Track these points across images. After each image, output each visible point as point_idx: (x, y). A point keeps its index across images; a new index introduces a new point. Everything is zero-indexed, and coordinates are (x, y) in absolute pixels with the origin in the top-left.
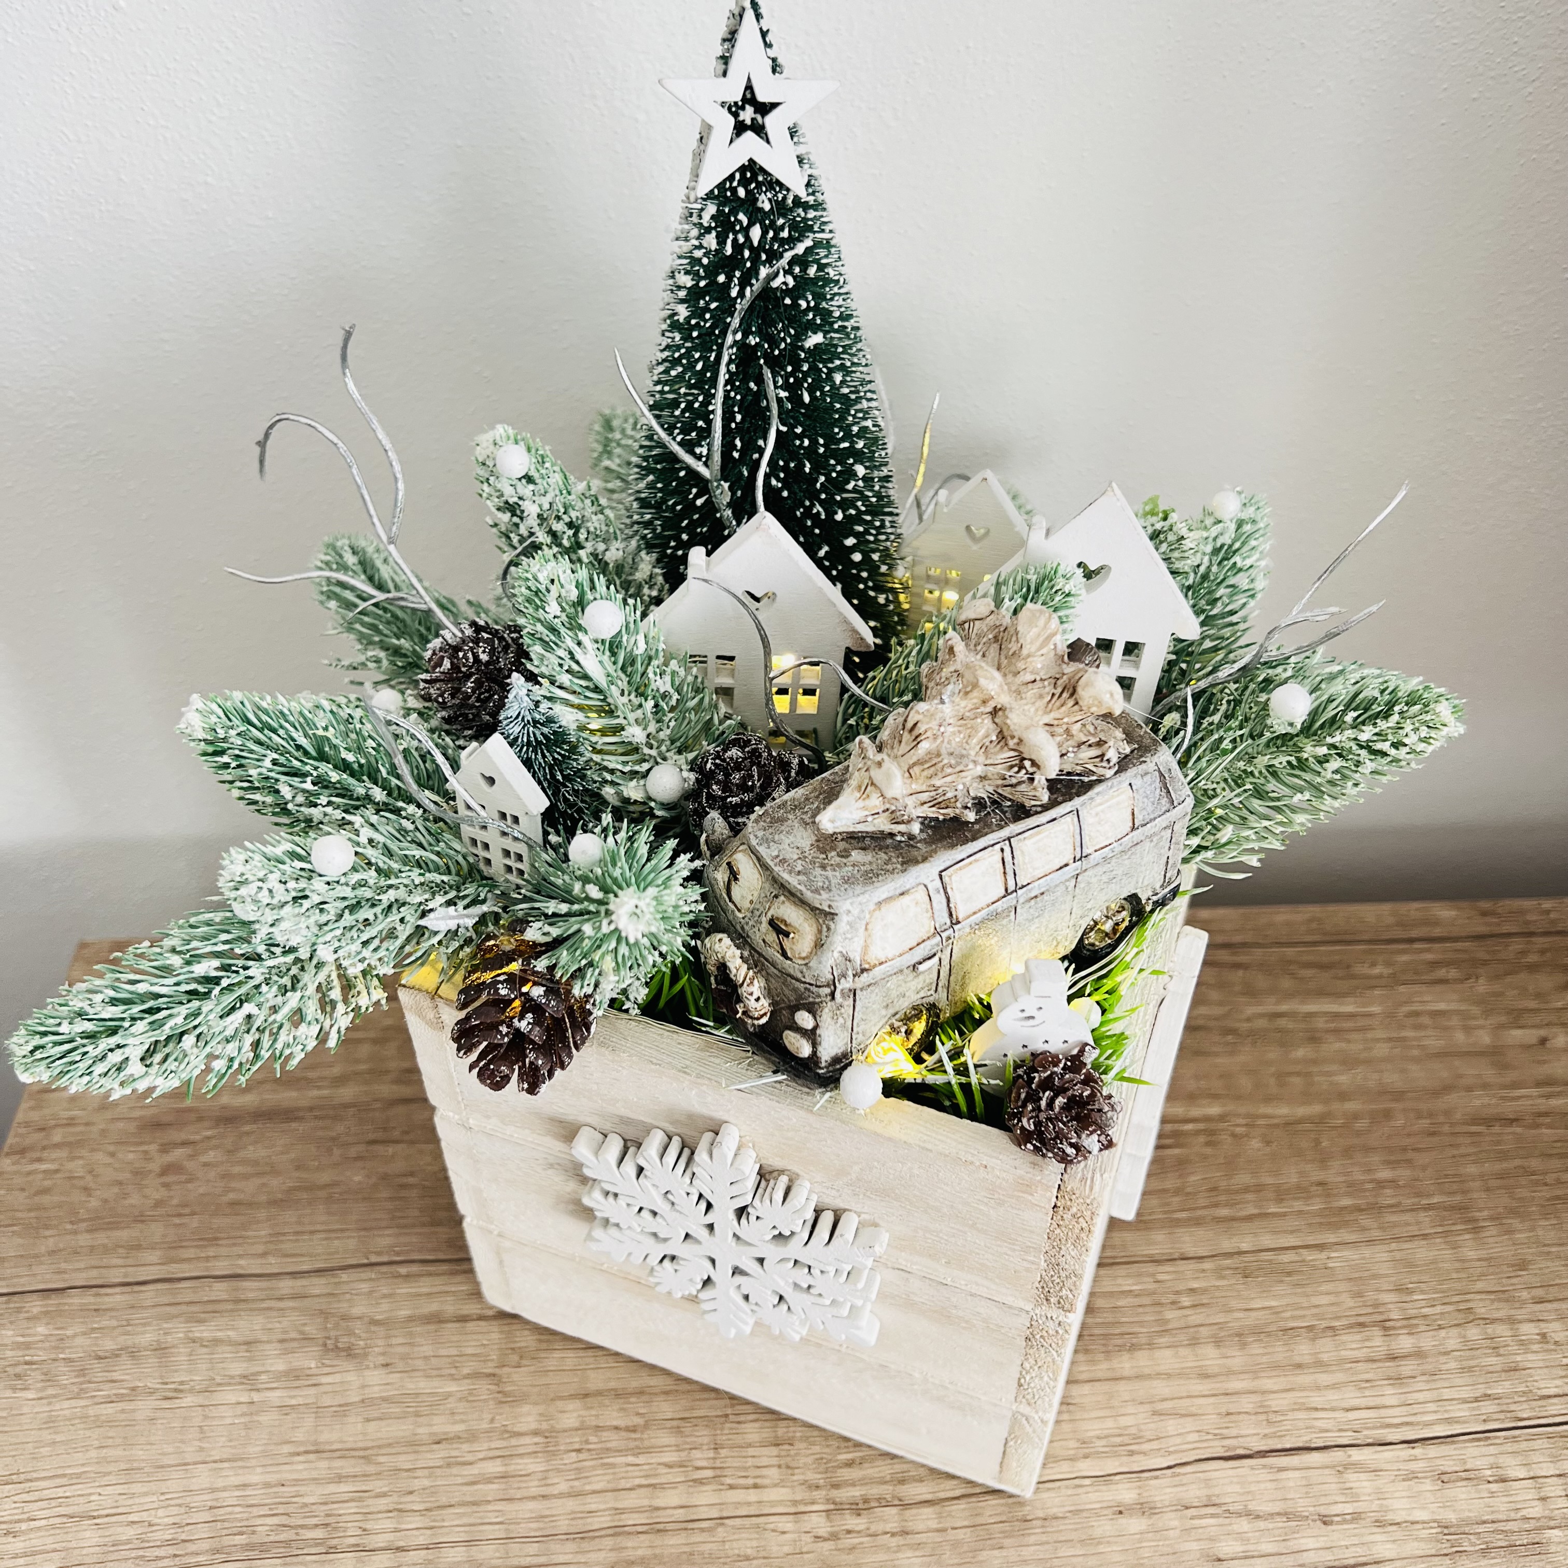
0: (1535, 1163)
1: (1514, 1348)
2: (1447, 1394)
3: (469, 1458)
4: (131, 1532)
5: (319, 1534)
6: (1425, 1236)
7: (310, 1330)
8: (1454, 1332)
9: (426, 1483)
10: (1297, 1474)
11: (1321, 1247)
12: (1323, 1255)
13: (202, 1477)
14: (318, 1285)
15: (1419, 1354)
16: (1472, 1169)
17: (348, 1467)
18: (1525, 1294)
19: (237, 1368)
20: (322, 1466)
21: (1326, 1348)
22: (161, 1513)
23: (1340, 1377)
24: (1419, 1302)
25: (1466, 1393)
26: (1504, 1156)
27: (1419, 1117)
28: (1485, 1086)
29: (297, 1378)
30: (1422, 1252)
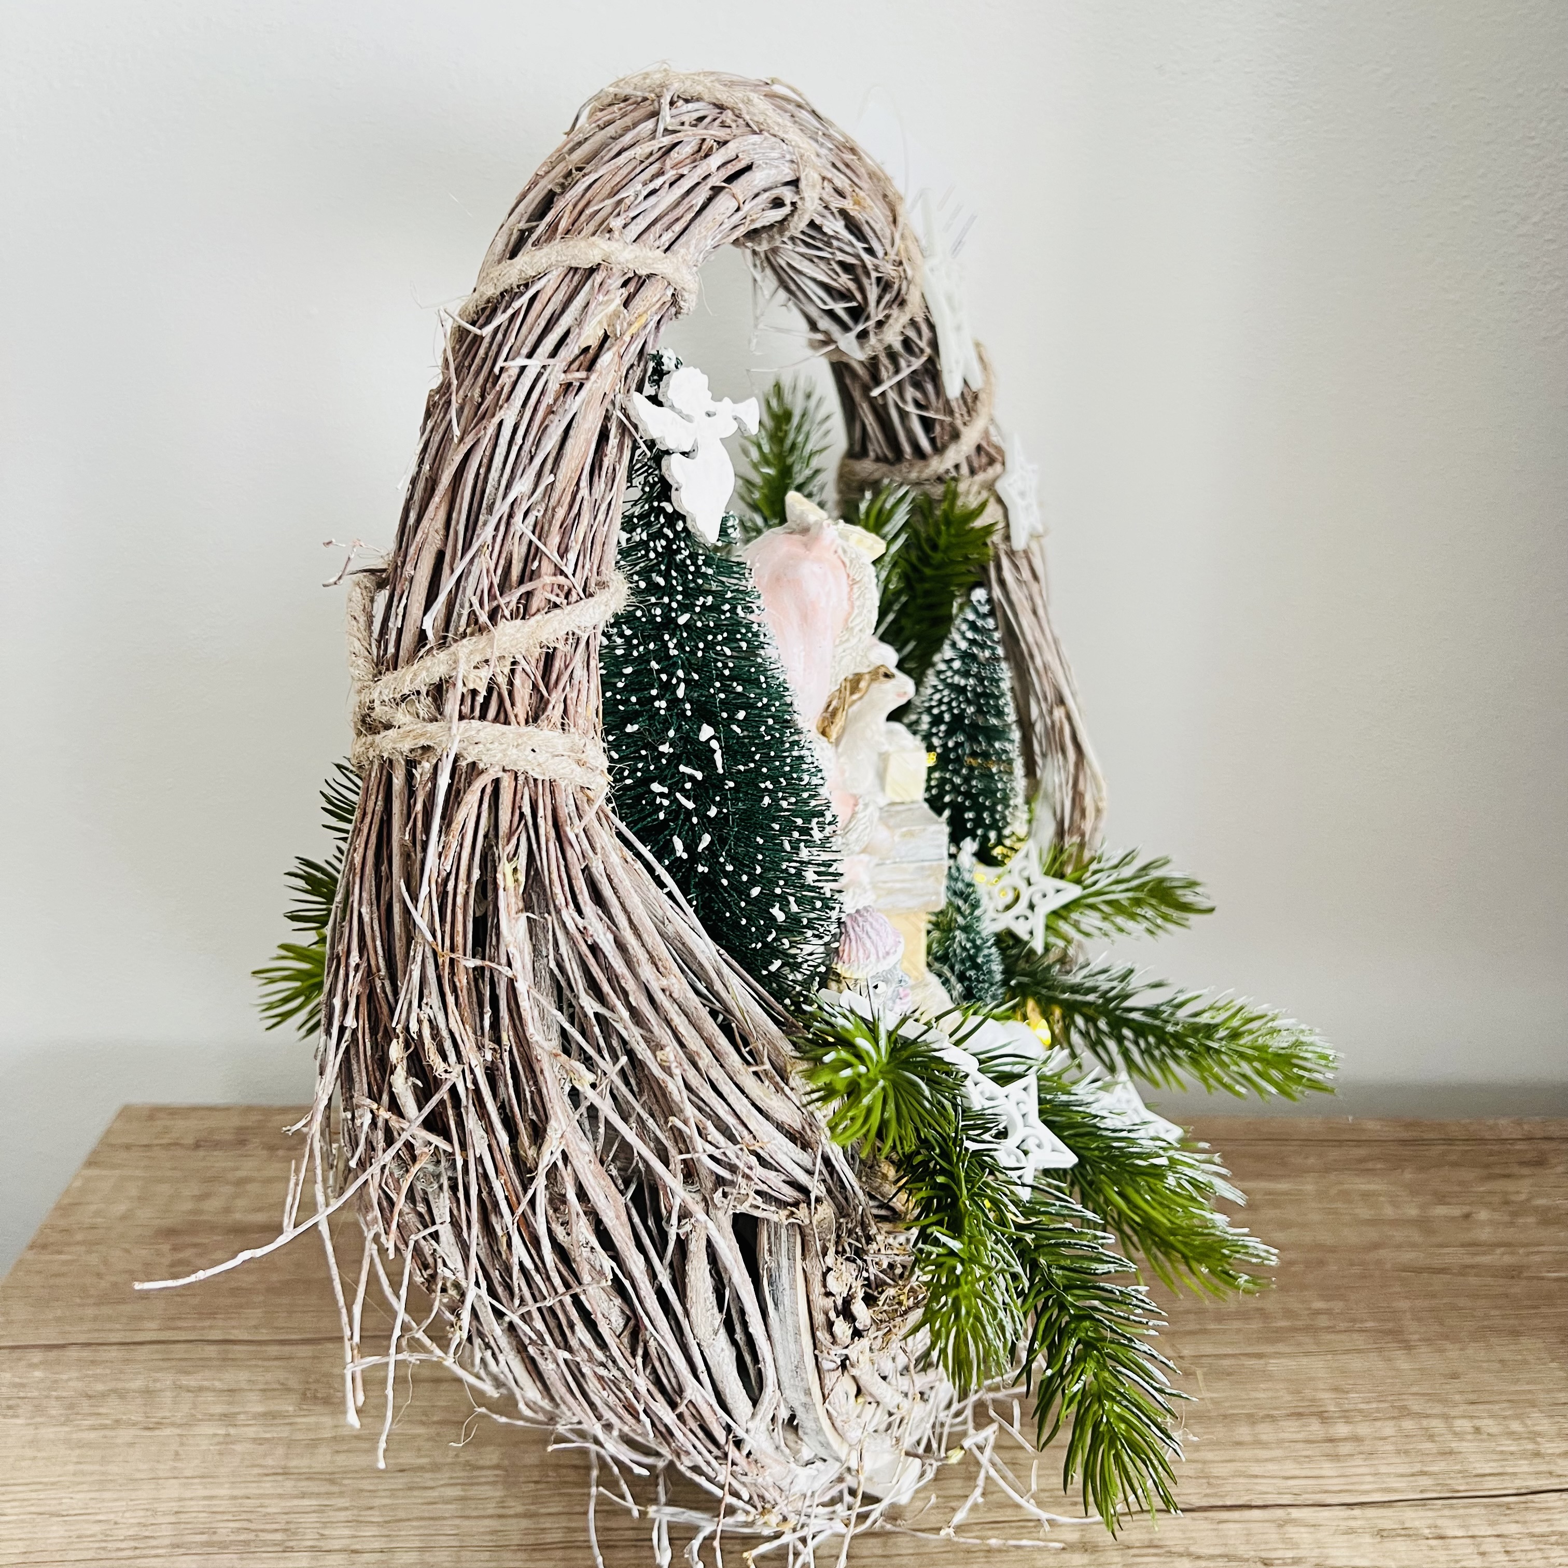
0: (1462, 1302)
1: (1450, 1437)
2: (1383, 1469)
3: (430, 1484)
4: (96, 1528)
5: (278, 1536)
6: (1359, 1351)
7: (293, 1382)
8: (1391, 1423)
9: (387, 1501)
10: (1237, 1526)
11: (1260, 1356)
12: (1262, 1361)
13: (172, 1489)
14: (305, 1351)
15: (1357, 1439)
16: (1404, 1304)
17: (313, 1487)
18: (1457, 1397)
19: (218, 1409)
20: (289, 1486)
21: (1266, 1432)
22: (127, 1515)
23: (1278, 1453)
24: (1355, 1399)
25: (1402, 1469)
26: (1433, 1296)
27: (1352, 1265)
28: (1414, 1246)
29: (274, 1417)
30: (1356, 1363)
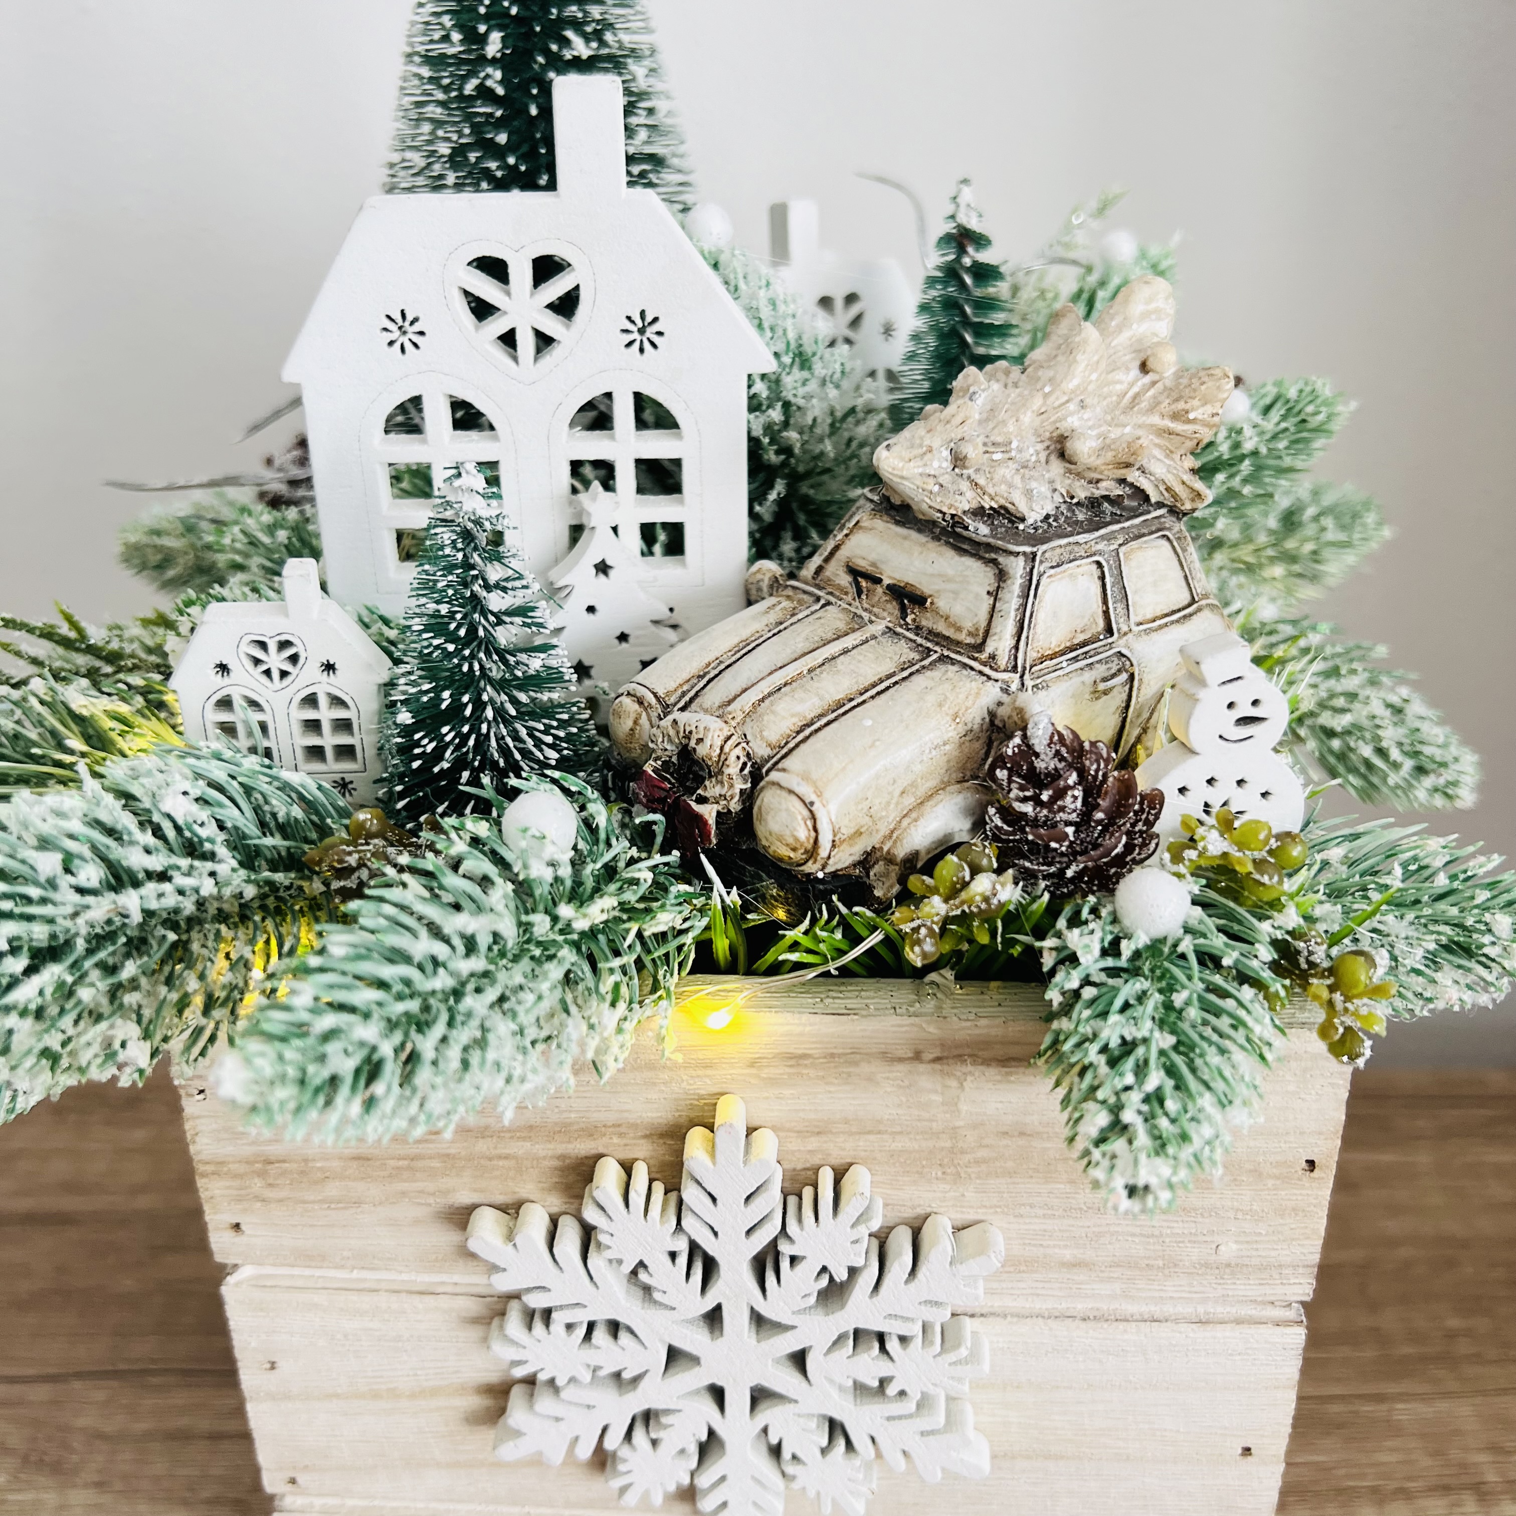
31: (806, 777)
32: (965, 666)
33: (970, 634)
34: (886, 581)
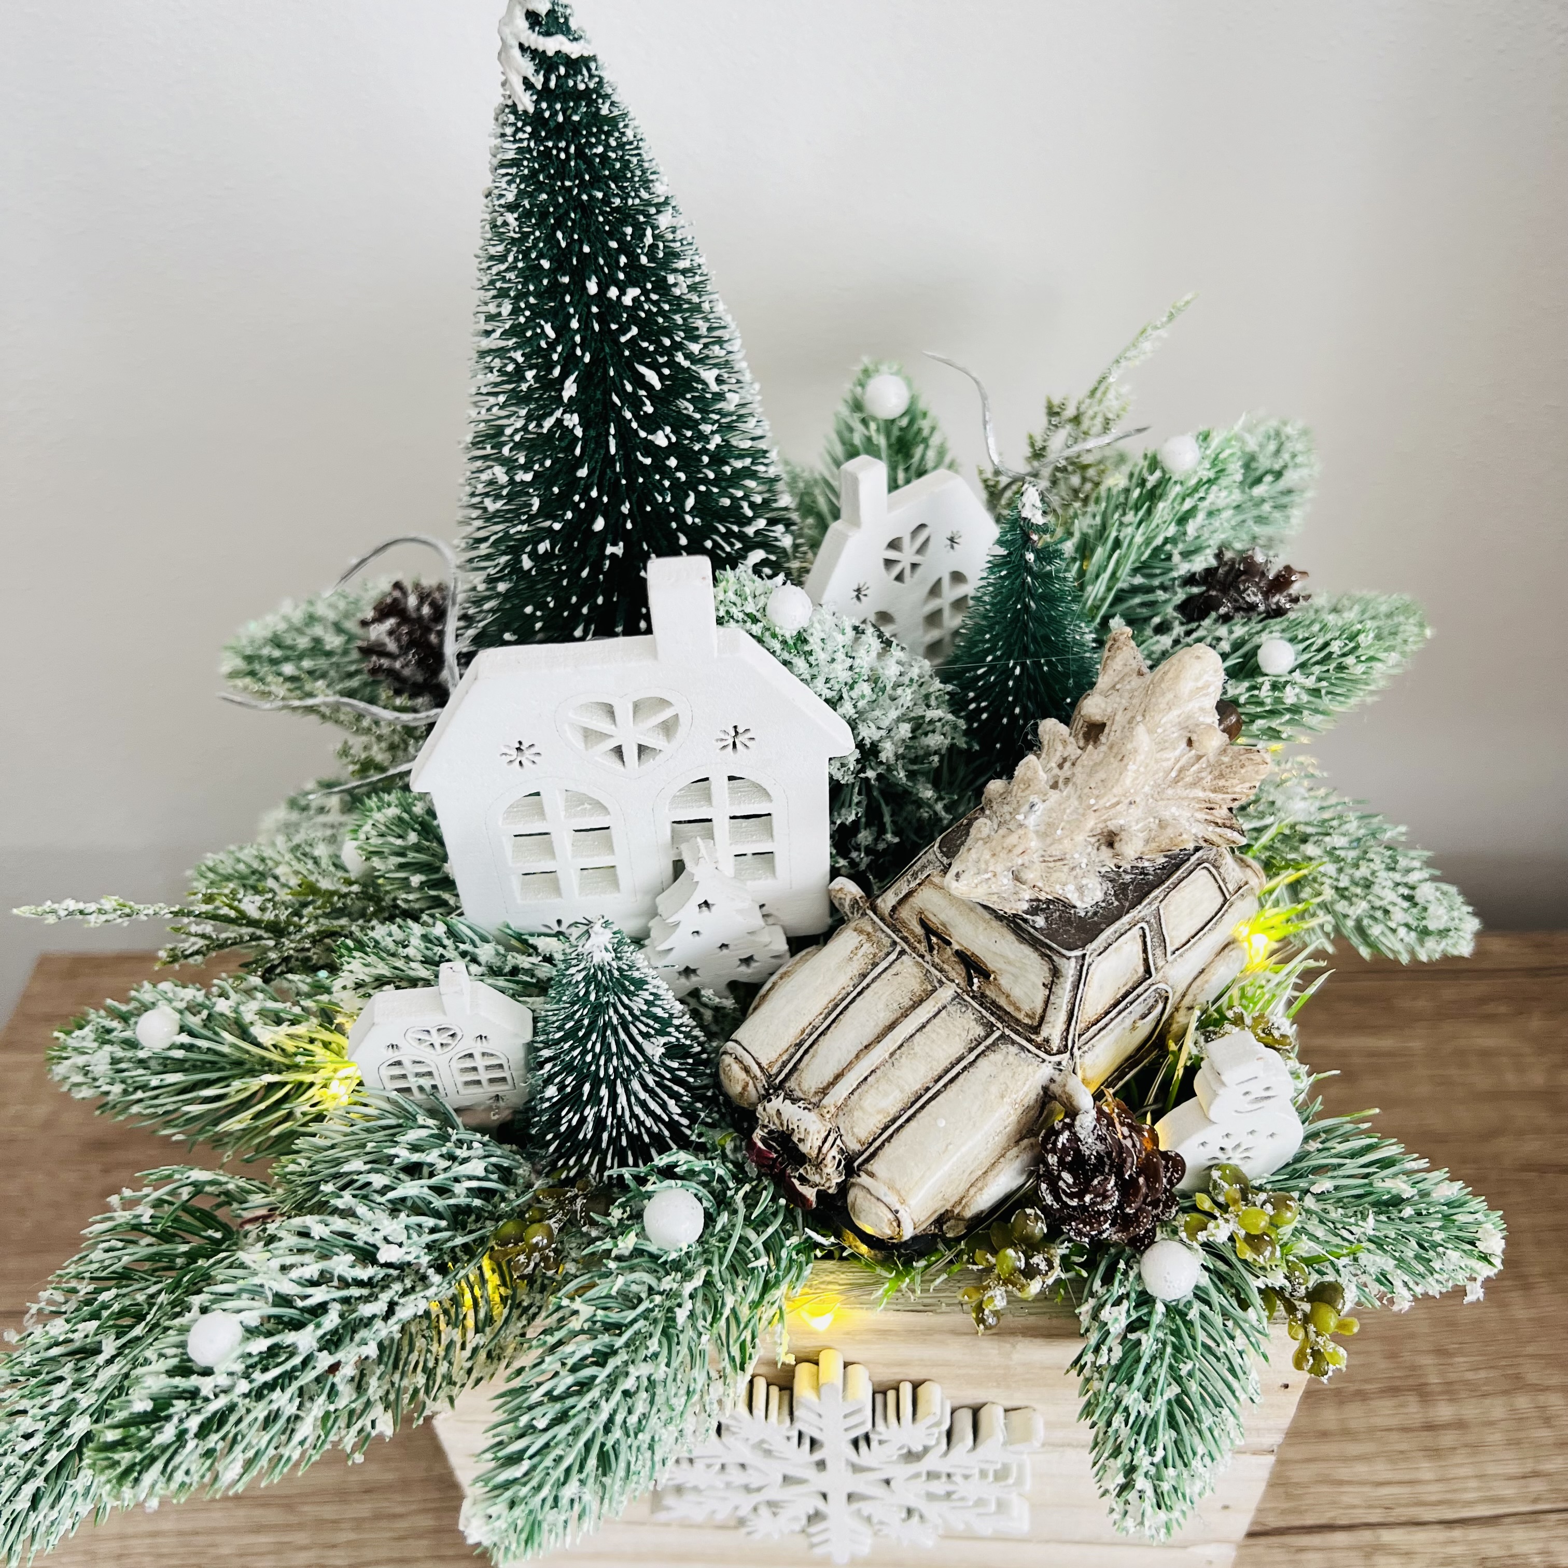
31: (891, 1187)
32: (1023, 1048)
33: (1027, 1015)
34: (956, 947)
